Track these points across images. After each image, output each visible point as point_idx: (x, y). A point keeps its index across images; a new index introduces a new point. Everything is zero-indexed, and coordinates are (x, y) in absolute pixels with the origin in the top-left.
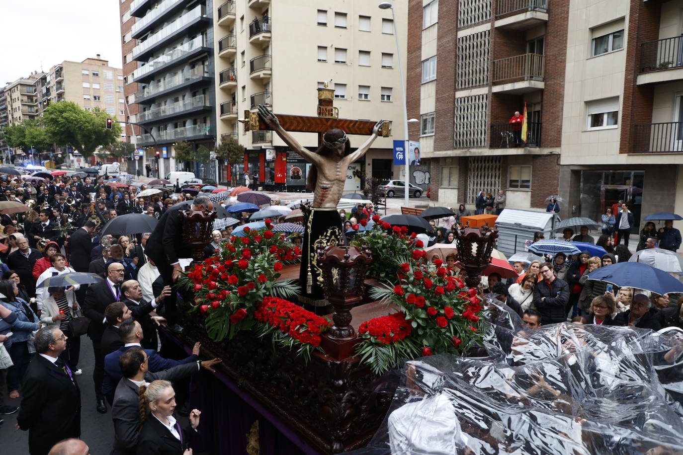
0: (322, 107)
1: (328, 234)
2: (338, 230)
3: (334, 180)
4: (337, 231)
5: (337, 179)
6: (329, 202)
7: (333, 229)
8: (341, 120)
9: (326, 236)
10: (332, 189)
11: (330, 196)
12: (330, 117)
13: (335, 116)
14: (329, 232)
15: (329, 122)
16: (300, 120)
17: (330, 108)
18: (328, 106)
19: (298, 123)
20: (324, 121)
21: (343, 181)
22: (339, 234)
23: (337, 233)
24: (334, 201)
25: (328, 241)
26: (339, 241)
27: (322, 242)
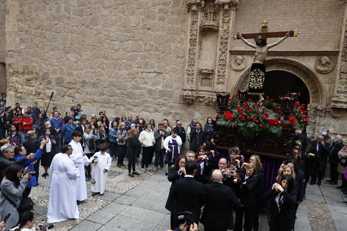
0: (263, 29)
1: (255, 71)
3: (259, 53)
4: (259, 70)
5: (261, 53)
6: (258, 60)
7: (257, 69)
8: (270, 33)
9: (254, 71)
10: (259, 56)
12: (265, 32)
13: (268, 32)
14: (255, 70)
15: (265, 34)
16: (252, 35)
17: (265, 29)
18: (264, 28)
19: (252, 36)
20: (263, 34)
21: (263, 53)
22: (260, 71)
23: (259, 71)
24: (260, 60)
25: (254, 73)
26: (260, 74)
27: (252, 73)
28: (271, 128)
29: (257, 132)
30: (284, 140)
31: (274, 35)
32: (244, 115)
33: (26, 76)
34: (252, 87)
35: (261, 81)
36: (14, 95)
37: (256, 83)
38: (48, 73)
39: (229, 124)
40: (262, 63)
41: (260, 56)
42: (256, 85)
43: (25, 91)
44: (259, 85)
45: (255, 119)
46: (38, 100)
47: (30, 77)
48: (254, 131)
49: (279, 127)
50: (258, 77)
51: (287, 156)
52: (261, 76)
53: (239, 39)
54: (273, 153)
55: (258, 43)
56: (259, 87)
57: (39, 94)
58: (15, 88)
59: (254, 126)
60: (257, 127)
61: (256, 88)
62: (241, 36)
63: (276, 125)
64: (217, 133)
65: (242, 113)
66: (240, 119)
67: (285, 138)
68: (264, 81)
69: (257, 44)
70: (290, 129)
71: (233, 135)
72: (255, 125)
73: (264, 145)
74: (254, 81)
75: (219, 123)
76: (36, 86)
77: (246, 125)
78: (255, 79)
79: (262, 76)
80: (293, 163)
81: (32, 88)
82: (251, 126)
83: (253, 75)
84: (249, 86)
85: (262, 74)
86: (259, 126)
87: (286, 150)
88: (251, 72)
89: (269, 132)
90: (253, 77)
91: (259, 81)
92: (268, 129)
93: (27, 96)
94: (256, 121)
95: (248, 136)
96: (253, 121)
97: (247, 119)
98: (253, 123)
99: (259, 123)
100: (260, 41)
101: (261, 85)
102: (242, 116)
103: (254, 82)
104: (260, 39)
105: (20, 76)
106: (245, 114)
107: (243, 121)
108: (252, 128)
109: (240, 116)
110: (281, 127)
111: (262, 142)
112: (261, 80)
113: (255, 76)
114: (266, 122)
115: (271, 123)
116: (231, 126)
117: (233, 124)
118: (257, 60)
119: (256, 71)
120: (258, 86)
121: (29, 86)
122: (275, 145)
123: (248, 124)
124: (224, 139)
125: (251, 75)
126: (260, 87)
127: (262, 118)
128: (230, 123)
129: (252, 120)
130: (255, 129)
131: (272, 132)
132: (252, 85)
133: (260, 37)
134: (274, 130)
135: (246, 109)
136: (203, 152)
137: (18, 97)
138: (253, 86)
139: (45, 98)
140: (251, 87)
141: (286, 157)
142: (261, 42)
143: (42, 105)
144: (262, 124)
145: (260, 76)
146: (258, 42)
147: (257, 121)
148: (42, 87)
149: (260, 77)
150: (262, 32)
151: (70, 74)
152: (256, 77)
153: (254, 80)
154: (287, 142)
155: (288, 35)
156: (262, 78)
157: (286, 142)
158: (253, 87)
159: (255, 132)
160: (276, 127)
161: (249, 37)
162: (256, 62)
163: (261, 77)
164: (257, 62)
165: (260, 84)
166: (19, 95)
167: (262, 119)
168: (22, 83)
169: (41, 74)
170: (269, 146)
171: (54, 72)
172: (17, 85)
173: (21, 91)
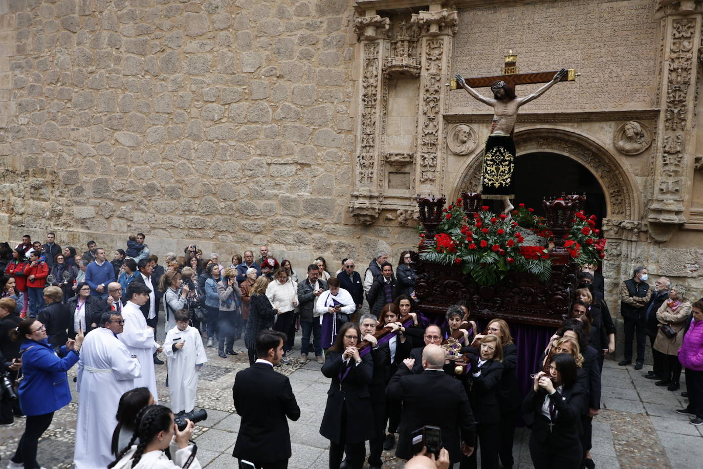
0: (507, 68)
1: (494, 151)
2: (504, 150)
3: (502, 115)
4: (502, 149)
5: (504, 115)
7: (498, 148)
8: (522, 75)
9: (492, 152)
10: (500, 122)
11: (498, 126)
12: (512, 74)
13: (517, 73)
14: (495, 149)
15: (512, 78)
16: (487, 79)
17: (512, 67)
18: (510, 66)
19: (485, 80)
20: (508, 78)
21: (510, 116)
22: (505, 152)
23: (503, 151)
24: (503, 130)
25: (493, 156)
26: (504, 157)
27: (489, 156)
28: (529, 263)
29: (502, 272)
30: (555, 287)
31: (529, 79)
32: (475, 239)
33: (31, 179)
34: (490, 183)
35: (506, 172)
36: (7, 219)
37: (497, 176)
38: (76, 172)
39: (444, 259)
40: (507, 135)
41: (503, 121)
42: (497, 180)
43: (30, 210)
44: (503, 180)
45: (496, 247)
46: (56, 228)
47: (40, 180)
48: (495, 271)
49: (544, 261)
50: (500, 162)
51: (562, 319)
52: (506, 161)
53: (462, 88)
54: (535, 314)
55: (499, 95)
56: (504, 183)
57: (59, 215)
58: (8, 204)
59: (495, 260)
60: (502, 262)
61: (497, 185)
62: (464, 82)
63: (538, 258)
64: (421, 278)
65: (471, 236)
66: (466, 248)
67: (558, 283)
68: (512, 170)
69: (496, 97)
70: (568, 265)
71: (453, 281)
72: (496, 257)
73: (517, 298)
74: (493, 171)
75: (424, 256)
76: (52, 199)
77: (479, 259)
78: (496, 168)
79: (508, 160)
80: (575, 332)
81: (44, 204)
82: (490, 260)
83: (490, 160)
84: (484, 182)
85: (508, 156)
86: (505, 260)
87: (560, 307)
88: (486, 153)
89: (526, 271)
90: (491, 163)
91: (502, 172)
92: (522, 266)
93: (35, 220)
94: (498, 251)
95: (484, 282)
96: (492, 251)
97: (479, 247)
98: (493, 255)
99: (504, 255)
100: (502, 90)
101: (507, 179)
102: (470, 242)
103: (493, 173)
104: (503, 87)
105: (20, 179)
106: (475, 237)
107: (472, 252)
108: (490, 264)
109: (467, 242)
110: (549, 262)
111: (513, 292)
112: (507, 168)
113: (495, 162)
114: (519, 251)
115: (529, 253)
116: (450, 263)
117: (453, 257)
118: (497, 130)
119: (497, 151)
120: (502, 182)
121: (38, 199)
122: (539, 299)
123: (482, 257)
124: (436, 290)
125: (487, 160)
126: (506, 184)
127: (511, 243)
128: (446, 255)
129: (491, 249)
130: (497, 266)
131: (531, 272)
132: (490, 180)
133: (502, 83)
134: (536, 268)
135: (478, 227)
136: (392, 316)
137: (15, 224)
138: (492, 182)
139: (72, 223)
140: (488, 183)
141: (561, 322)
142: (503, 93)
143: (65, 238)
144: (510, 256)
145: (504, 161)
146: (498, 92)
147: (501, 250)
148: (64, 200)
149: (504, 164)
150: (505, 73)
151: (122, 173)
152: (498, 164)
153: (493, 169)
154: (563, 292)
155: (556, 78)
156: (508, 165)
157: (559, 292)
158: (492, 184)
159: (498, 273)
160: (540, 261)
161: (481, 85)
162: (495, 132)
163: (507, 163)
164: (498, 133)
165: (504, 178)
166: (18, 218)
167: (510, 246)
168: (23, 194)
169: (62, 174)
170: (526, 299)
171: (90, 170)
172: (13, 198)
173: (21, 211)
